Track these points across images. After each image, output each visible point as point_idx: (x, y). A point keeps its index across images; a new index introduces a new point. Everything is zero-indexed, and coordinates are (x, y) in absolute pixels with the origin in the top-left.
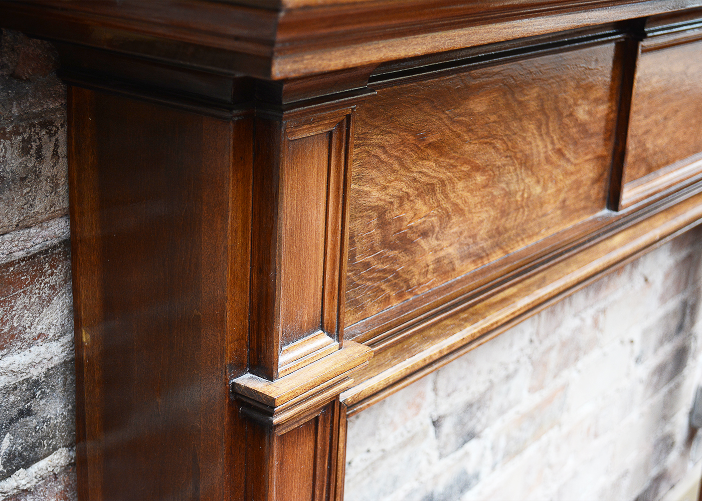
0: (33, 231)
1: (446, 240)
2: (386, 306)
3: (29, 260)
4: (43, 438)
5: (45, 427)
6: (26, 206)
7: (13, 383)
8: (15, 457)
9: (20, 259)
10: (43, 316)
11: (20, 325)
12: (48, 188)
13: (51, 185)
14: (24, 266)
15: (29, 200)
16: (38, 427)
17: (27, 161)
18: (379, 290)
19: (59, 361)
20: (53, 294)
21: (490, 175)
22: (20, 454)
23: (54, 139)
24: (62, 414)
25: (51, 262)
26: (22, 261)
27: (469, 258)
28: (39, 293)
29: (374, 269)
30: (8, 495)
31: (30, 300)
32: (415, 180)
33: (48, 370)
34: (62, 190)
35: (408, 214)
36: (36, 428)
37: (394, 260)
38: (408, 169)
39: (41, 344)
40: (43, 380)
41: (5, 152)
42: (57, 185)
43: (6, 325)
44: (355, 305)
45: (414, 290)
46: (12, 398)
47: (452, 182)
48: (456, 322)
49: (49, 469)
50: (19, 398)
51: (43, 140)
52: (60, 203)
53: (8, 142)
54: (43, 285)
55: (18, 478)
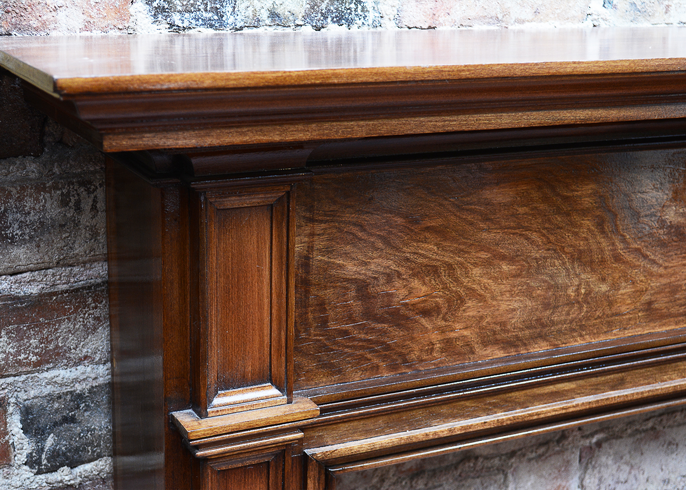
0: (76, 269)
1: (458, 322)
2: (373, 375)
3: (72, 293)
4: (88, 444)
5: (89, 435)
6: (65, 248)
7: (57, 393)
8: (59, 455)
9: (63, 291)
10: (88, 341)
11: (65, 346)
12: (87, 235)
13: (90, 233)
14: (66, 297)
15: (68, 243)
16: (82, 434)
17: (66, 211)
18: (363, 358)
19: (103, 382)
20: (98, 324)
21: (523, 266)
22: (64, 454)
23: (92, 196)
24: (107, 427)
25: (94, 297)
26: (65, 293)
27: (495, 344)
28: (84, 322)
29: (352, 337)
30: (53, 486)
31: (74, 326)
32: (407, 260)
33: (92, 387)
34: (102, 239)
35: (400, 291)
36: (80, 434)
37: (384, 333)
38: (398, 249)
39: (88, 364)
40: (87, 395)
41: (45, 202)
42: (97, 234)
43: (51, 343)
44: (330, 368)
45: (414, 365)
46: (56, 405)
47: (463, 267)
48: (481, 405)
49: (94, 472)
50: (63, 406)
51: (82, 196)
52: (100, 249)
53: (48, 195)
54: (87, 315)
55: (62, 474)
